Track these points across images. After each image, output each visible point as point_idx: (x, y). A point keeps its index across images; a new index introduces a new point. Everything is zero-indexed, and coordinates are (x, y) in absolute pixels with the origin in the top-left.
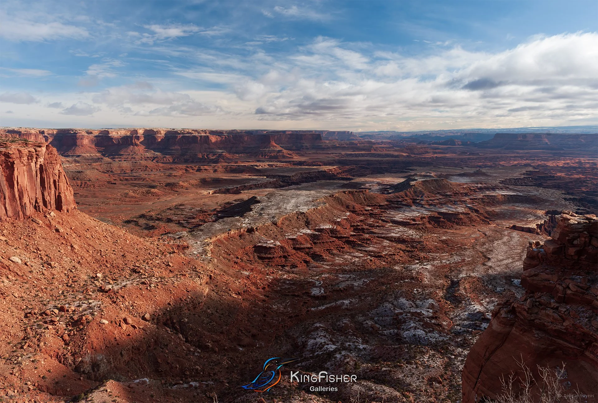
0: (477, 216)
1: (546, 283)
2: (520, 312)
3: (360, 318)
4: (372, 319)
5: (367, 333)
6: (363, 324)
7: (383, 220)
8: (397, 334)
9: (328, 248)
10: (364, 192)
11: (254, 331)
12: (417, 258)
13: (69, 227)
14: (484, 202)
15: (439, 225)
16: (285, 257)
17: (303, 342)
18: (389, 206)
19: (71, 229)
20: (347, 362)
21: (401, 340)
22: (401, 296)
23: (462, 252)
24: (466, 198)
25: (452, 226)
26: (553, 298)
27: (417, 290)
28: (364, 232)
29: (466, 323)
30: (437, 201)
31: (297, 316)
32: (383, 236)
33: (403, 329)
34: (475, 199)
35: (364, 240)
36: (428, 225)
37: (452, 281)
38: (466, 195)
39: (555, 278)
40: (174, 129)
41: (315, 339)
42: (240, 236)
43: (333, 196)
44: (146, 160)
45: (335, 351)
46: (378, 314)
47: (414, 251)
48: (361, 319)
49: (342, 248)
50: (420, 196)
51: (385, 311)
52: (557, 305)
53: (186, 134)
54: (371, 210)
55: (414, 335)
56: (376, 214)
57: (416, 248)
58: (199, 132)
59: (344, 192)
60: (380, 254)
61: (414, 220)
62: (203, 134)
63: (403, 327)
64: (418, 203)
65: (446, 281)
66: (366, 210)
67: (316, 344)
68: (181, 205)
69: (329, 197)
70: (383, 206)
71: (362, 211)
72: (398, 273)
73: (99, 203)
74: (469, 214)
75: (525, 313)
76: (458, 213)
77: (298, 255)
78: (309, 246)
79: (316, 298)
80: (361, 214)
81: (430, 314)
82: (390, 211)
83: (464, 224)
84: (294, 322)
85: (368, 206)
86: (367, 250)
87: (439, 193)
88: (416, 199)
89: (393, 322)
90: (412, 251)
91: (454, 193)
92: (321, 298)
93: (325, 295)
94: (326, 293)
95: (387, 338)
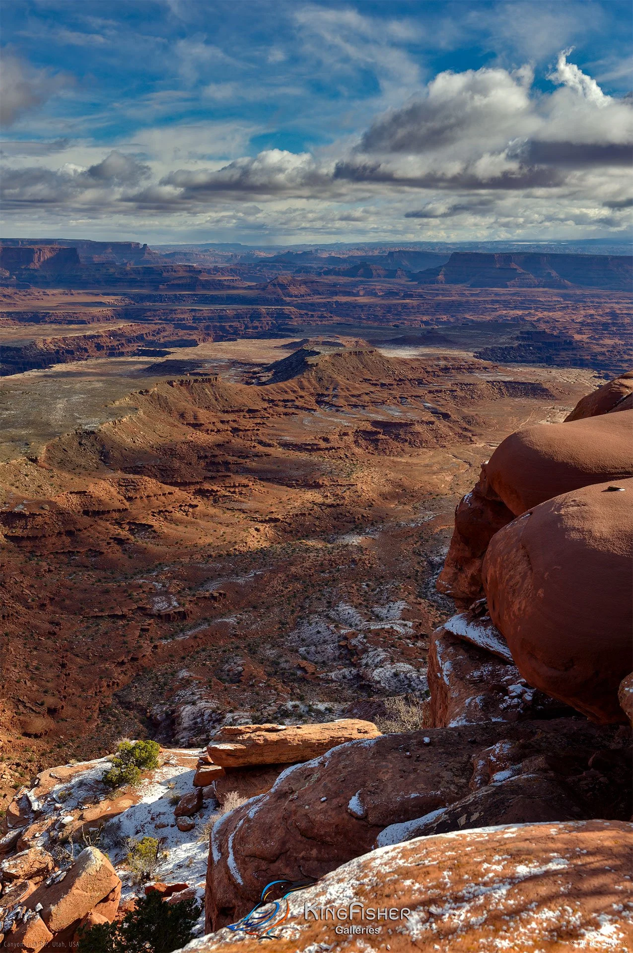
0: (449, 427)
3: (268, 652)
4: (294, 651)
5: (294, 681)
6: (278, 664)
7: (261, 443)
8: (359, 677)
9: (162, 509)
10: (214, 382)
11: (51, 701)
12: (348, 519)
14: (455, 397)
15: (376, 449)
16: (70, 533)
17: (166, 713)
18: (271, 411)
21: (370, 686)
22: (341, 598)
23: (434, 503)
24: (421, 391)
25: (403, 450)
27: (367, 585)
28: (228, 470)
31: (134, 659)
32: (269, 476)
33: (367, 665)
34: (437, 391)
35: (234, 486)
36: (357, 450)
37: (431, 563)
38: (420, 382)
41: (194, 703)
43: (147, 391)
46: (303, 640)
47: (342, 505)
48: (270, 653)
49: (191, 506)
50: (331, 387)
51: (319, 632)
54: (234, 421)
55: (396, 675)
56: (246, 430)
57: (344, 498)
59: (170, 383)
60: (274, 516)
61: (326, 440)
63: (364, 661)
64: (327, 403)
65: (419, 563)
66: (223, 422)
67: (201, 713)
70: (257, 411)
71: (214, 423)
72: (321, 552)
74: (432, 423)
76: (412, 423)
77: (99, 528)
78: (118, 505)
79: (164, 618)
80: (212, 431)
81: (408, 630)
82: (274, 423)
83: (424, 443)
84: (129, 674)
85: (224, 412)
86: (243, 507)
87: (366, 380)
88: (323, 395)
89: (341, 653)
90: (338, 505)
91: (395, 380)
92: (174, 618)
93: (182, 609)
94: (184, 605)
95: (340, 686)
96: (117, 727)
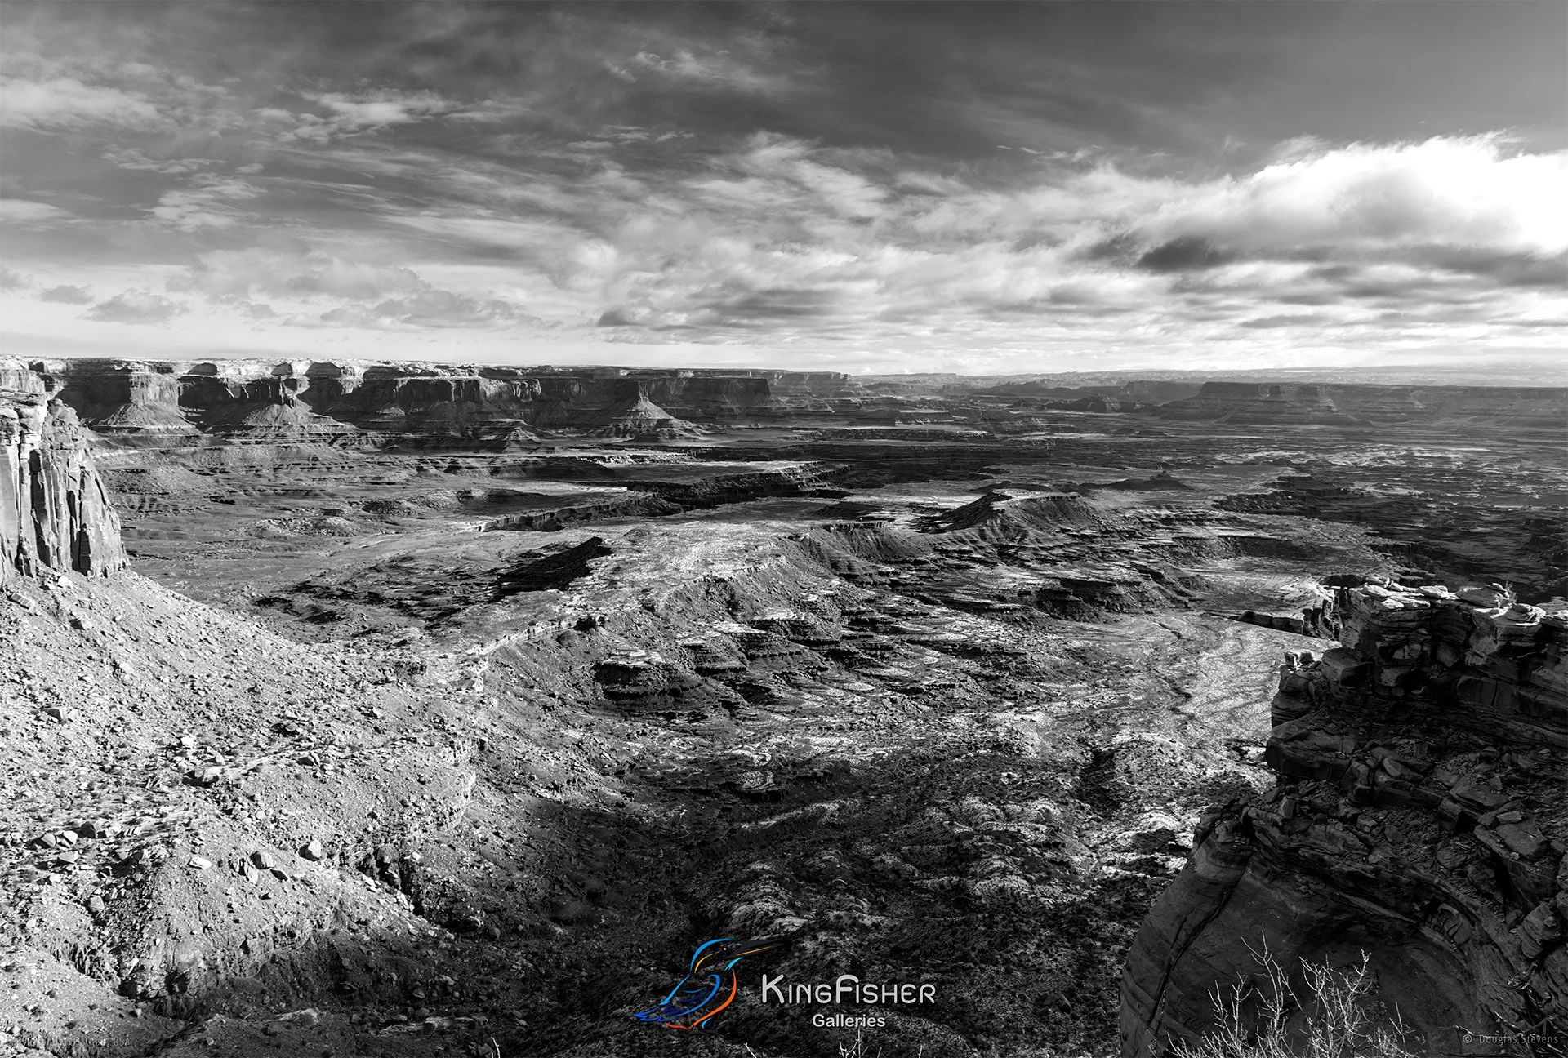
0: (1160, 589)
1: (1328, 757)
2: (1263, 831)
4: (895, 849)
5: (884, 886)
6: (872, 863)
7: (923, 599)
8: (959, 889)
9: (786, 670)
10: (877, 528)
11: (594, 883)
12: (1008, 695)
13: (109, 615)
14: (1174, 554)
15: (1063, 613)
16: (674, 693)
17: (719, 910)
18: (941, 563)
19: (114, 620)
20: (833, 961)
21: (970, 902)
22: (970, 790)
23: (1121, 681)
24: (1131, 545)
25: (1097, 615)
26: (1344, 794)
27: (1009, 777)
28: (875, 630)
29: (1130, 857)
30: (1060, 552)
31: (704, 843)
32: (924, 638)
33: (973, 875)
34: (1153, 546)
35: (877, 649)
36: (1037, 612)
37: (1097, 754)
38: (1132, 535)
39: (1349, 744)
40: (388, 363)
41: (751, 902)
42: (560, 639)
43: (798, 536)
44: (312, 442)
45: (801, 933)
46: (910, 837)
47: (1002, 677)
48: (867, 849)
49: (821, 669)
50: (1018, 537)
51: (930, 829)
52: (1355, 811)
53: (420, 375)
54: (895, 573)
55: (1002, 890)
56: (907, 584)
57: (1008, 669)
58: (452, 372)
59: (827, 528)
60: (915, 686)
61: (1002, 599)
62: (465, 377)
63: (972, 869)
64: (1010, 556)
65: (1082, 753)
66: (882, 574)
67: (754, 914)
68: (404, 559)
69: (787, 540)
70: (925, 562)
71: (870, 575)
72: (961, 732)
73: (187, 554)
74: (1138, 584)
75: (1275, 832)
76: (1113, 583)
77: (709, 688)
78: (736, 664)
79: (754, 797)
80: (868, 583)
81: (1040, 836)
82: (942, 577)
83: (1125, 608)
84: (696, 860)
85: (887, 563)
86: (882, 674)
87: (1064, 531)
88: (1007, 546)
89: (949, 858)
90: (997, 677)
91: (1101, 531)
92: (766, 797)
93: (776, 789)
94: (780, 784)
95: (934, 898)
96: (660, 922)
